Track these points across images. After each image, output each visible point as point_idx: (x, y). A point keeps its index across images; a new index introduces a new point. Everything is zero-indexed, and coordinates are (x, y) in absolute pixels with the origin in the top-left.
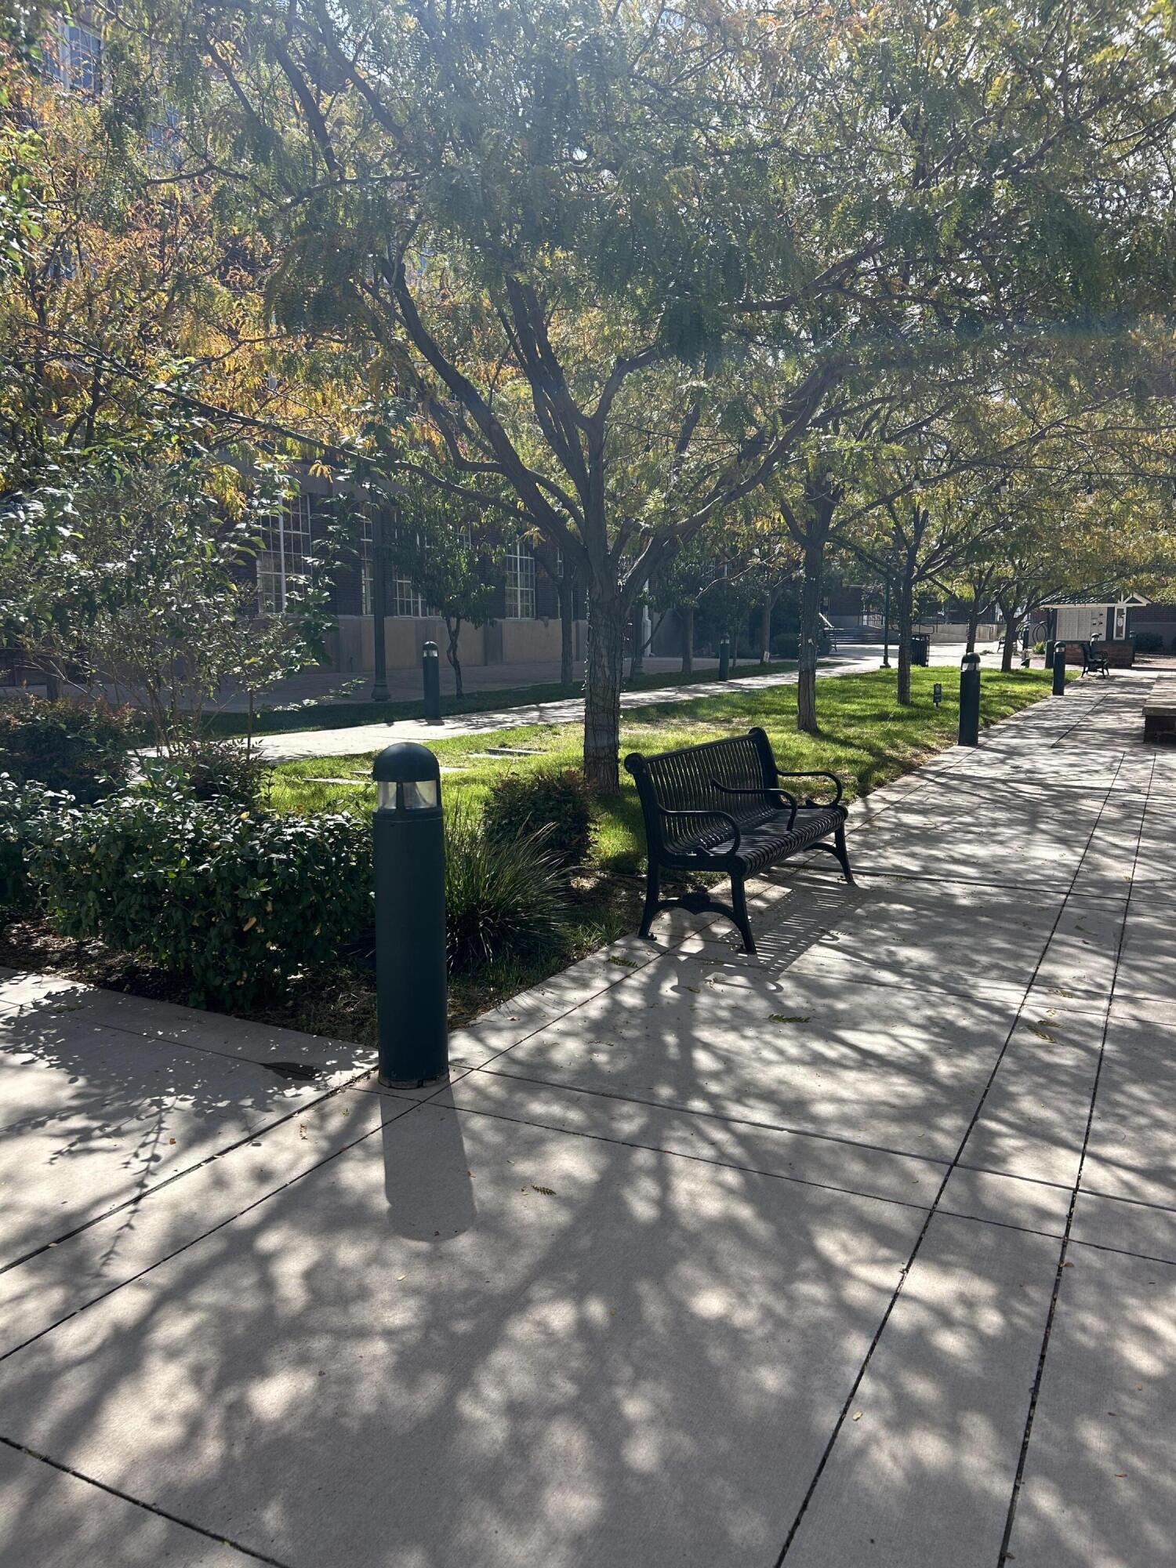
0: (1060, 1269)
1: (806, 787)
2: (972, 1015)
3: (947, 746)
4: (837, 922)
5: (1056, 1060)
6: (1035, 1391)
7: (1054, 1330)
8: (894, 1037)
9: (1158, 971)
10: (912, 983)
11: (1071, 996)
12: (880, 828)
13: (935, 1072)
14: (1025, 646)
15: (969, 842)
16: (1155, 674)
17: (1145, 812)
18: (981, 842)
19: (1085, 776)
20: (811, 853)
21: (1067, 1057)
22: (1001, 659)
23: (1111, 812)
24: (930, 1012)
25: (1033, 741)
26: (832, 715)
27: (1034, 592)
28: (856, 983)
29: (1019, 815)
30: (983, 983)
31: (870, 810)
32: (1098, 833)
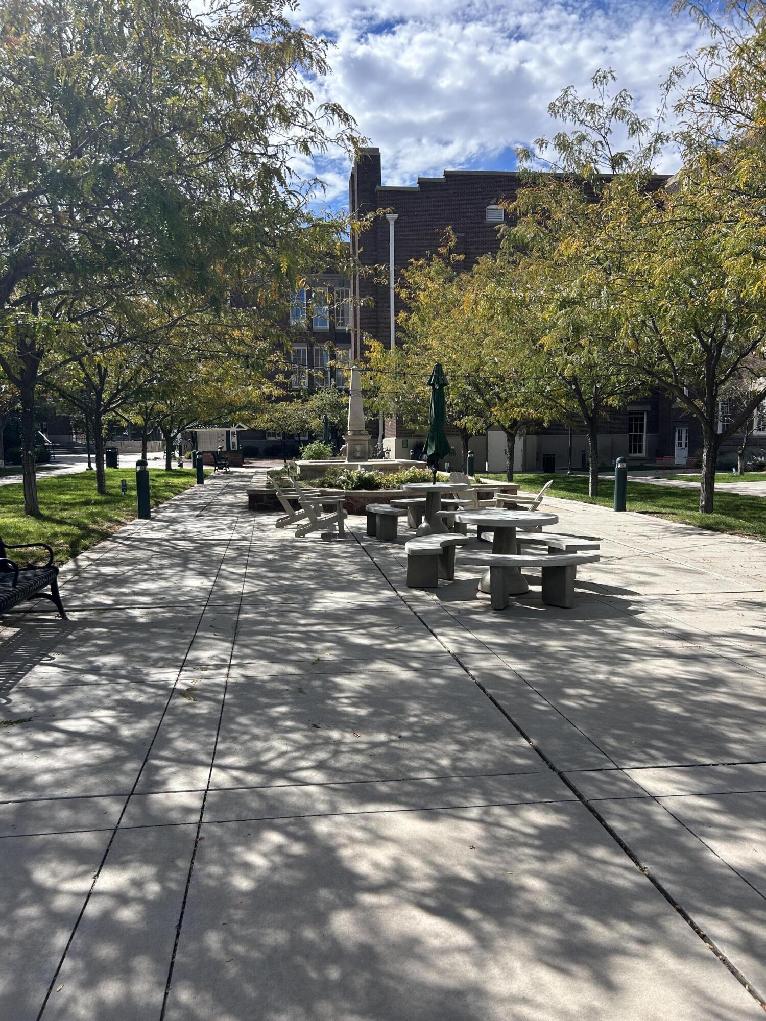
0: (196, 842)
1: (32, 554)
2: (145, 693)
3: (131, 520)
4: (54, 647)
5: (197, 711)
6: (179, 926)
7: (192, 882)
8: (93, 719)
9: (256, 645)
10: (107, 680)
11: (206, 669)
12: (86, 578)
13: (120, 736)
14: (180, 454)
15: (145, 581)
16: (254, 470)
17: (250, 551)
18: (153, 580)
19: (216, 533)
20: (35, 601)
21: (203, 708)
22: (165, 463)
23: (231, 553)
24: (117, 697)
25: (185, 514)
26: (51, 503)
27: (181, 421)
28: (67, 688)
29: (177, 561)
30: (153, 671)
31: (78, 566)
32: (223, 567)
